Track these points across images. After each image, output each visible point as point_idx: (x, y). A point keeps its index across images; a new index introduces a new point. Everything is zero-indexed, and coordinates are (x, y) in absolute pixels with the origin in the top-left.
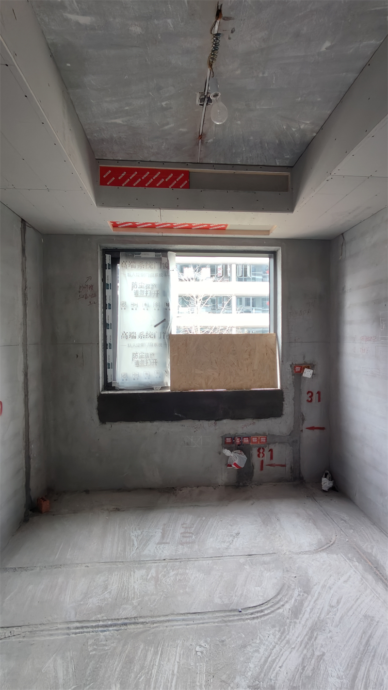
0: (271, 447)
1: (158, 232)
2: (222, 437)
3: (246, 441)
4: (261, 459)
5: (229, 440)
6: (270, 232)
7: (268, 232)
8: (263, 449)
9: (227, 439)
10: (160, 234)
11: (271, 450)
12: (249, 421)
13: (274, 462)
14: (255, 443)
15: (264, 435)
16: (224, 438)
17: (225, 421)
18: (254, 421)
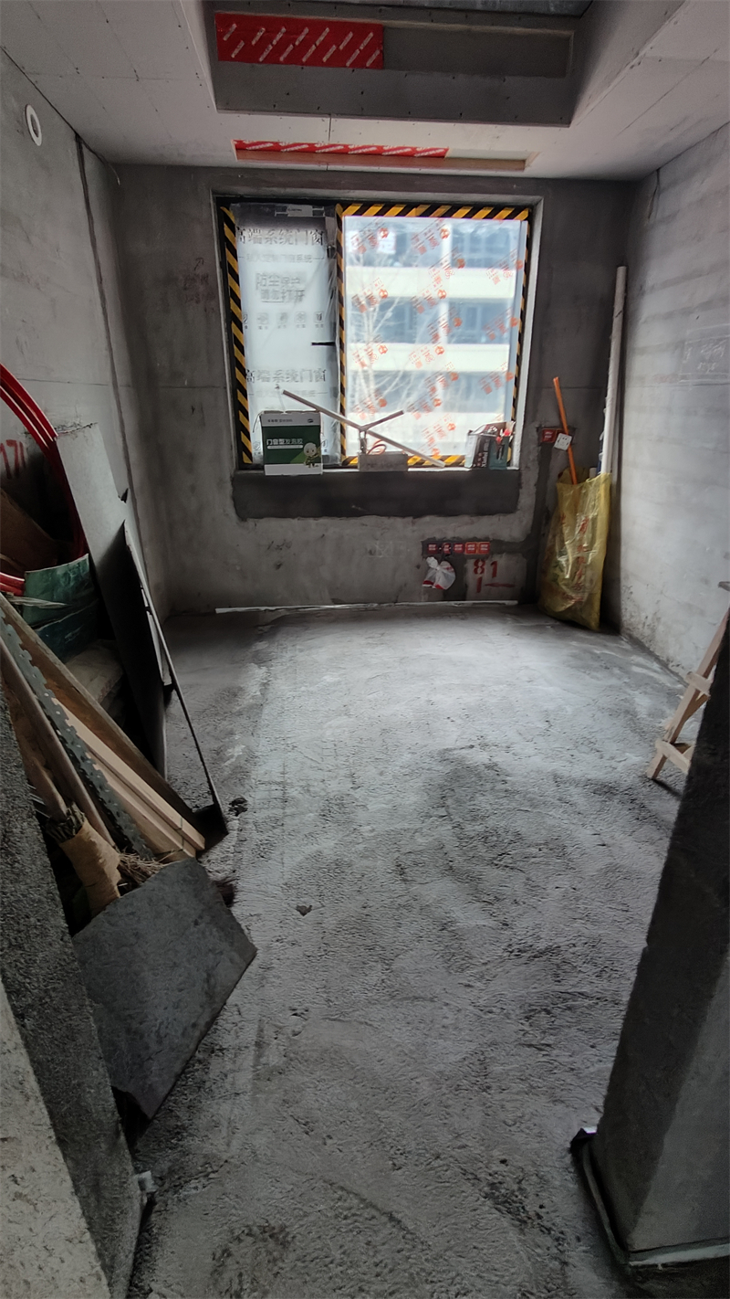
0: (496, 558)
1: (319, 162)
2: (423, 542)
3: (458, 548)
4: (479, 576)
5: (432, 547)
6: (527, 163)
7: (522, 163)
8: (483, 561)
9: (430, 546)
10: (324, 167)
11: (494, 564)
12: (466, 518)
13: (497, 580)
14: (470, 552)
15: (486, 539)
16: (425, 544)
17: (427, 519)
18: (474, 519)
